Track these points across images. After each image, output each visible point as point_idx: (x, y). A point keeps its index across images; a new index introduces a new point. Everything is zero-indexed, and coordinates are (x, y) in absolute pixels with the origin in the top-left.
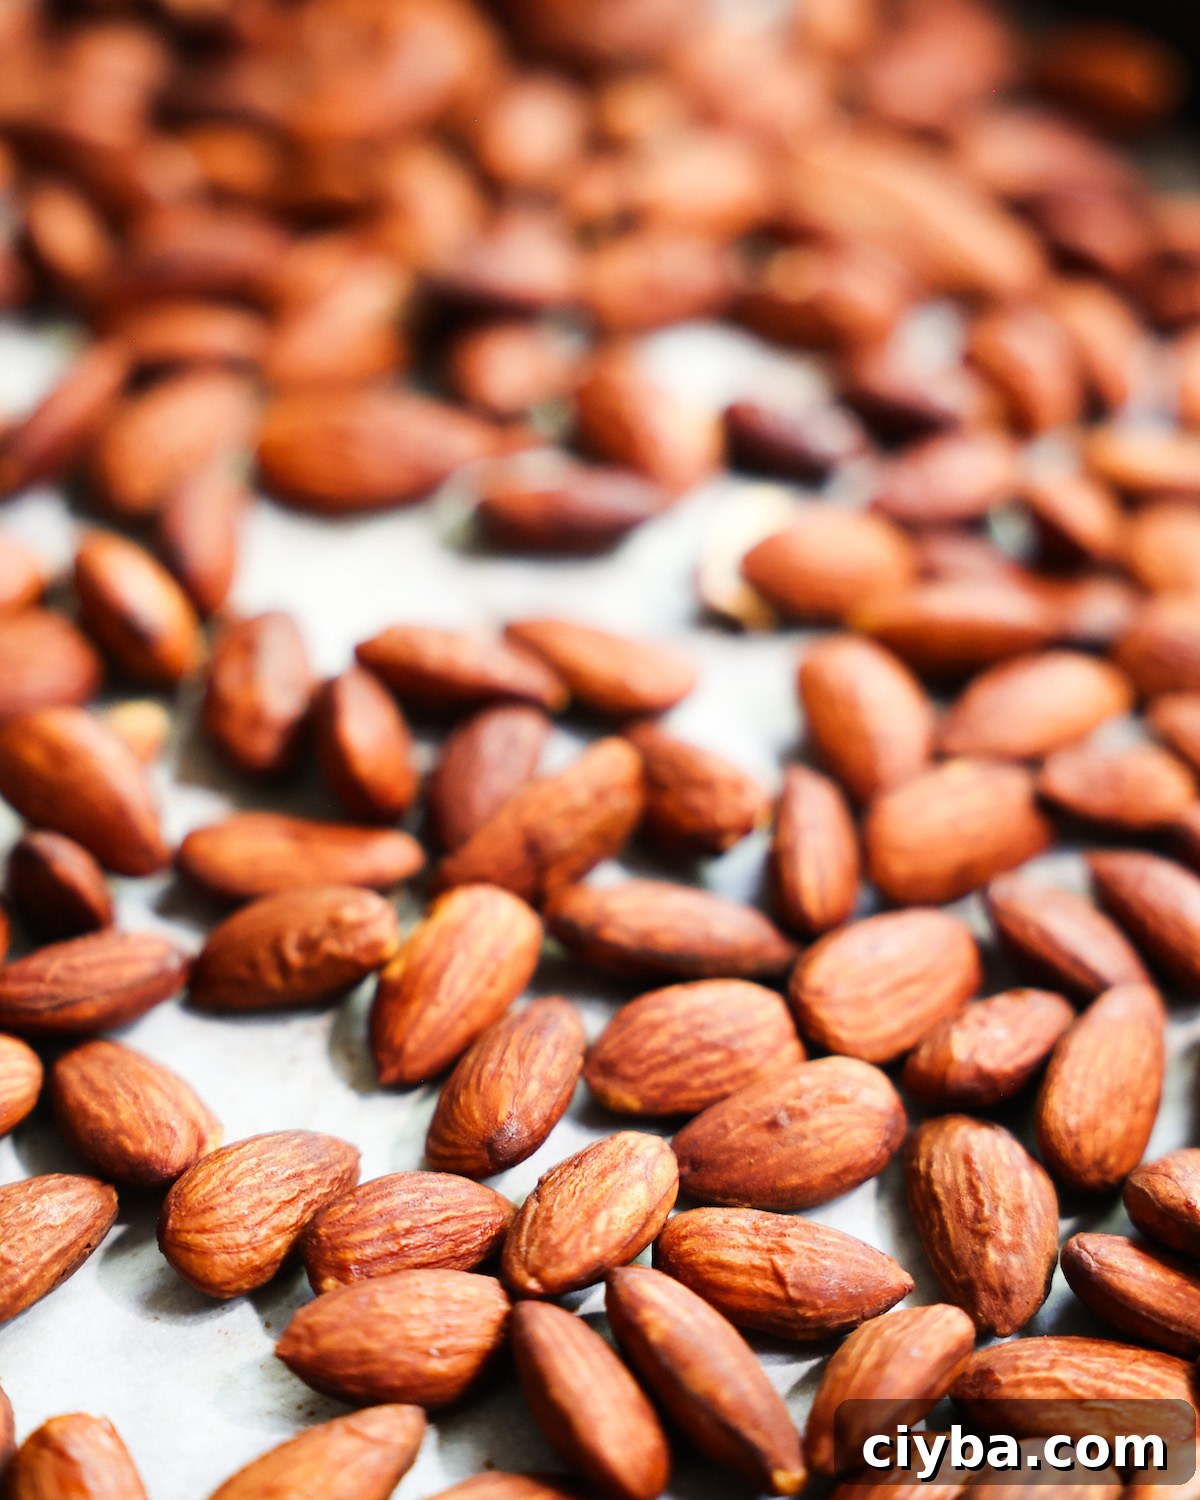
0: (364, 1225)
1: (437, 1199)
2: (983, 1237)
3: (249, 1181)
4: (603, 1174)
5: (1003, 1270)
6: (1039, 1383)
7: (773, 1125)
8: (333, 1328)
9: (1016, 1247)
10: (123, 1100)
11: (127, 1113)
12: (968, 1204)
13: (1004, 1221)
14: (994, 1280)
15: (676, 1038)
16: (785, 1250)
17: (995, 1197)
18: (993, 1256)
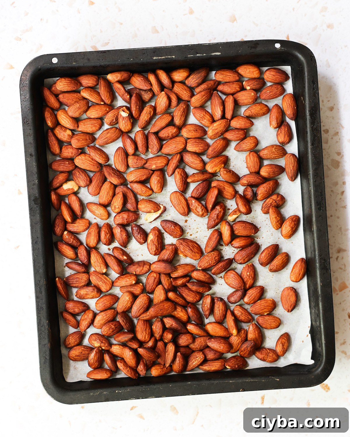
0: (241, 134)
1: (232, 134)
2: (184, 109)
3: (249, 143)
4: (217, 129)
5: (184, 105)
6: (188, 93)
7: (196, 130)
8: (249, 123)
9: (182, 107)
10: (255, 160)
11: (256, 159)
12: (183, 114)
13: (182, 110)
14: (185, 105)
15: (200, 145)
16: (204, 115)
17: (181, 113)
18: (184, 107)
